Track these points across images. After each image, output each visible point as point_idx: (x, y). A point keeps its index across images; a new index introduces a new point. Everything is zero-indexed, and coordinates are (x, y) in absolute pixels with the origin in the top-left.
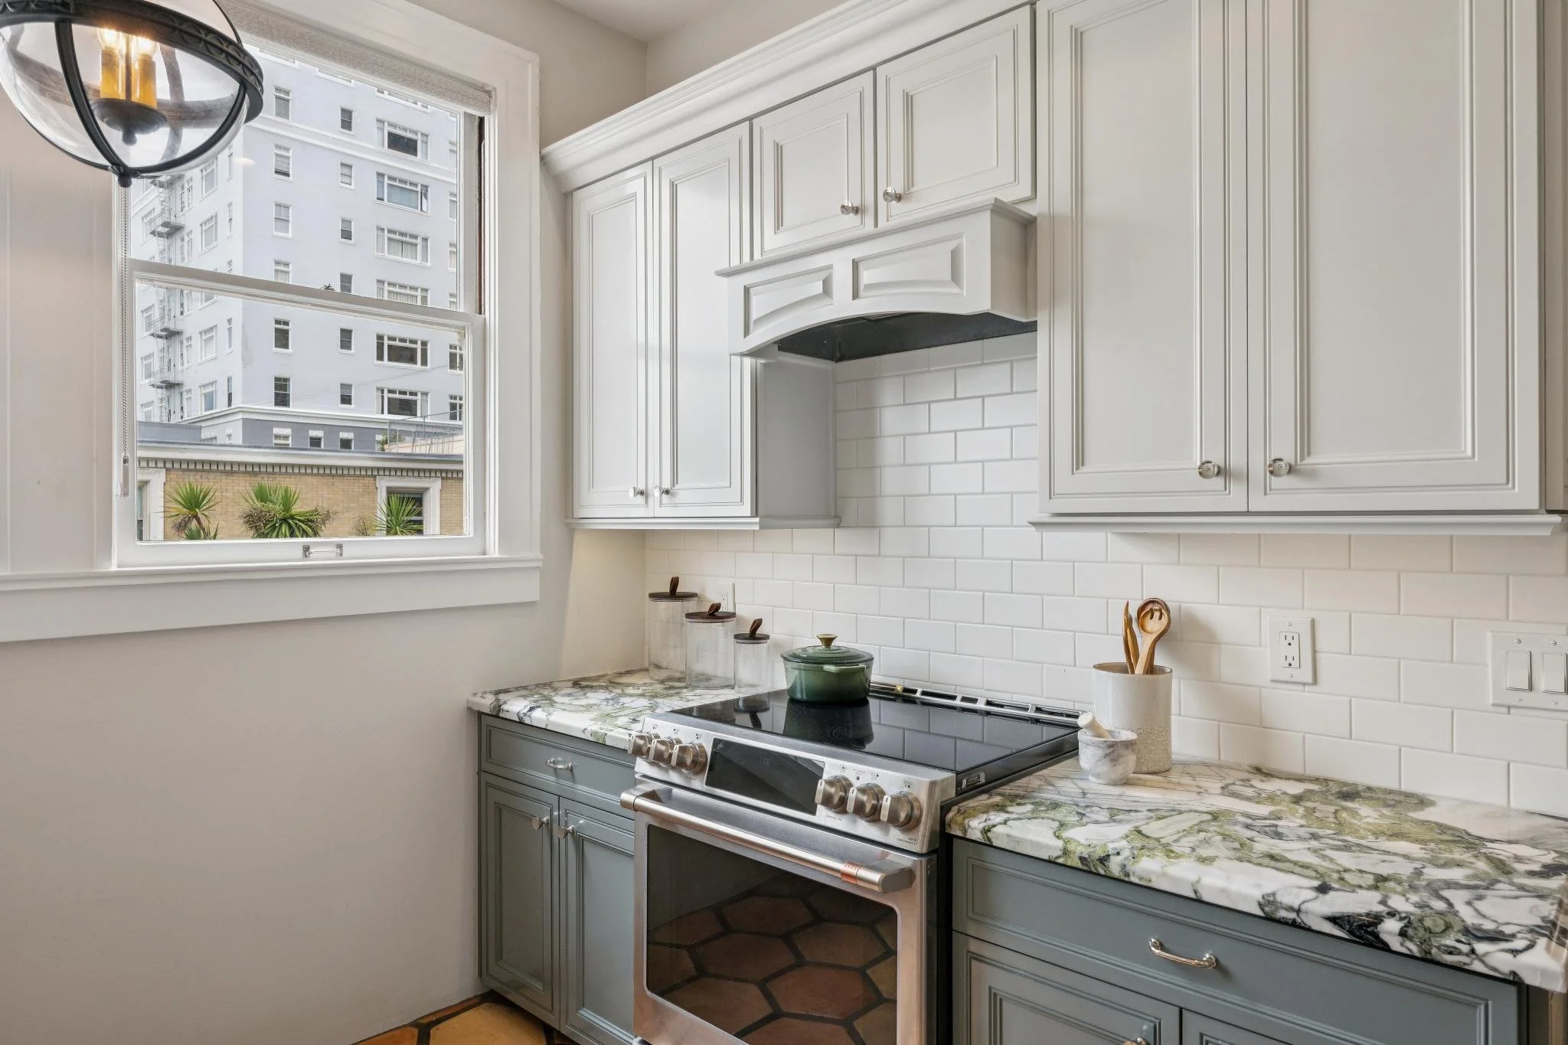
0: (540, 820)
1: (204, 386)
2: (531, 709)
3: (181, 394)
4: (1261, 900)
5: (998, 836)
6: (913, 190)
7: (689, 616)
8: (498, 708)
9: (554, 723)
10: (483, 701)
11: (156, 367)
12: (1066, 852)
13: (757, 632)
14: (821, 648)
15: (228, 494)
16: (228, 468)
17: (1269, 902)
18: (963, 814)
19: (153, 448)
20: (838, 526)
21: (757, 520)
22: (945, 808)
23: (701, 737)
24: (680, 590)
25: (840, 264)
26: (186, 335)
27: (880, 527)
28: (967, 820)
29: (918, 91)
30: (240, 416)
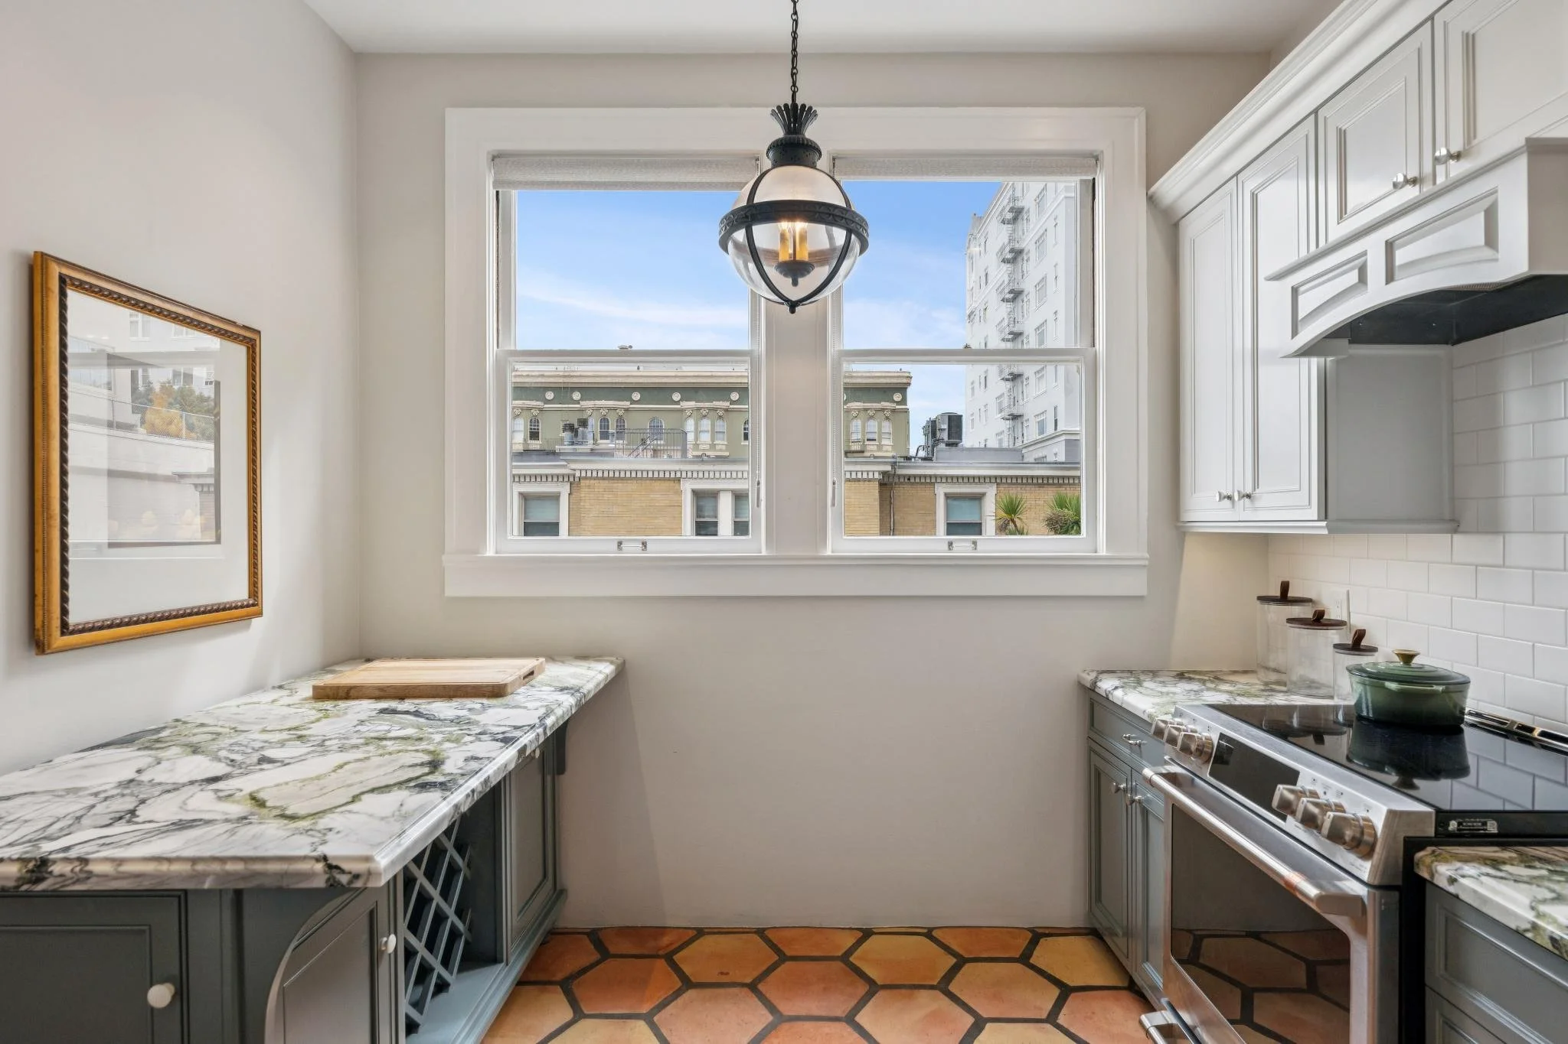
0: (1117, 786)
1: (1038, 415)
2: (1116, 688)
3: (1022, 423)
5: (1465, 888)
6: (1475, 142)
7: (1290, 621)
8: (1094, 683)
9: (1128, 704)
10: (1088, 676)
11: (1005, 404)
12: (1536, 927)
13: (1362, 644)
14: (1399, 665)
15: (1040, 502)
16: (1040, 481)
18: (1435, 856)
19: (1010, 468)
20: (1455, 531)
21: (1324, 524)
22: (1413, 845)
23: (1211, 729)
24: (1291, 594)
25: (1373, 247)
26: (1025, 376)
27: (1504, 533)
28: (1436, 863)
29: (1477, 28)
30: (1063, 438)
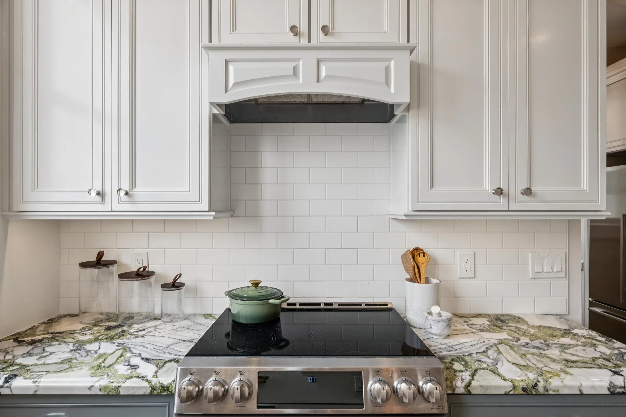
2: (7, 380)
4: (609, 387)
5: (475, 388)
6: (335, 31)
12: (514, 387)
13: (176, 282)
17: (612, 386)
20: (232, 216)
21: (212, 213)
24: (104, 260)
27: (261, 216)
28: (453, 383)
